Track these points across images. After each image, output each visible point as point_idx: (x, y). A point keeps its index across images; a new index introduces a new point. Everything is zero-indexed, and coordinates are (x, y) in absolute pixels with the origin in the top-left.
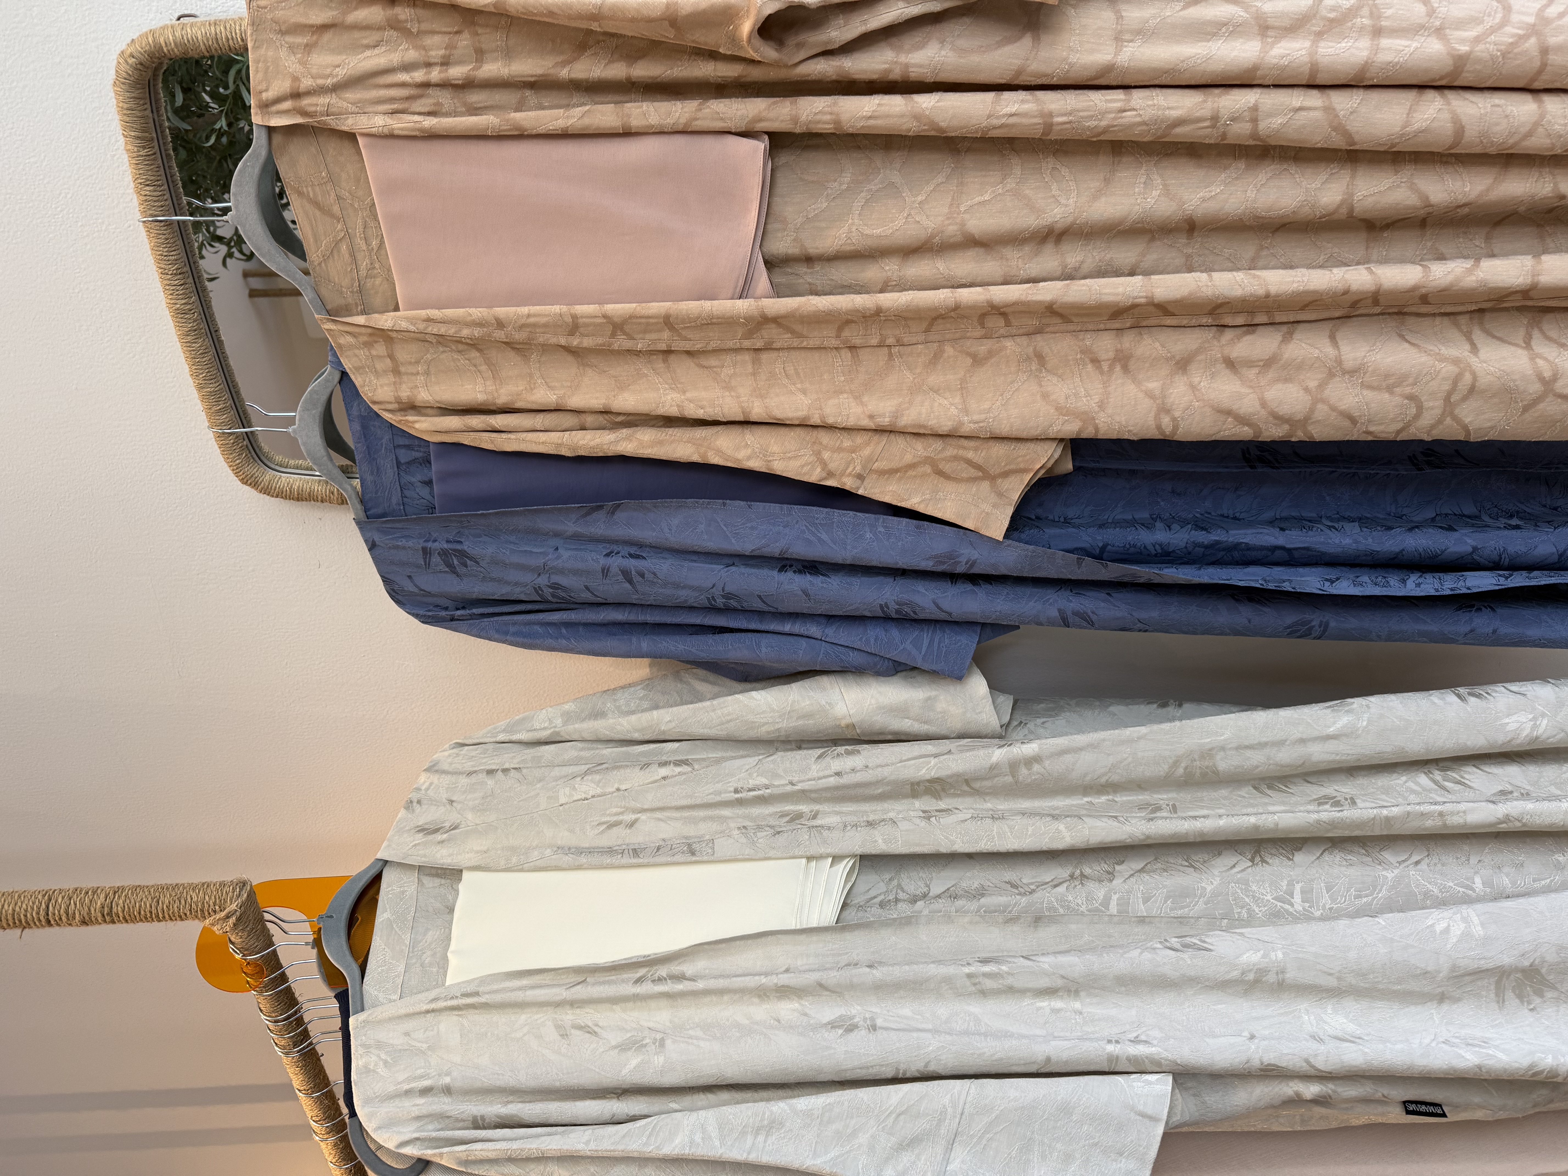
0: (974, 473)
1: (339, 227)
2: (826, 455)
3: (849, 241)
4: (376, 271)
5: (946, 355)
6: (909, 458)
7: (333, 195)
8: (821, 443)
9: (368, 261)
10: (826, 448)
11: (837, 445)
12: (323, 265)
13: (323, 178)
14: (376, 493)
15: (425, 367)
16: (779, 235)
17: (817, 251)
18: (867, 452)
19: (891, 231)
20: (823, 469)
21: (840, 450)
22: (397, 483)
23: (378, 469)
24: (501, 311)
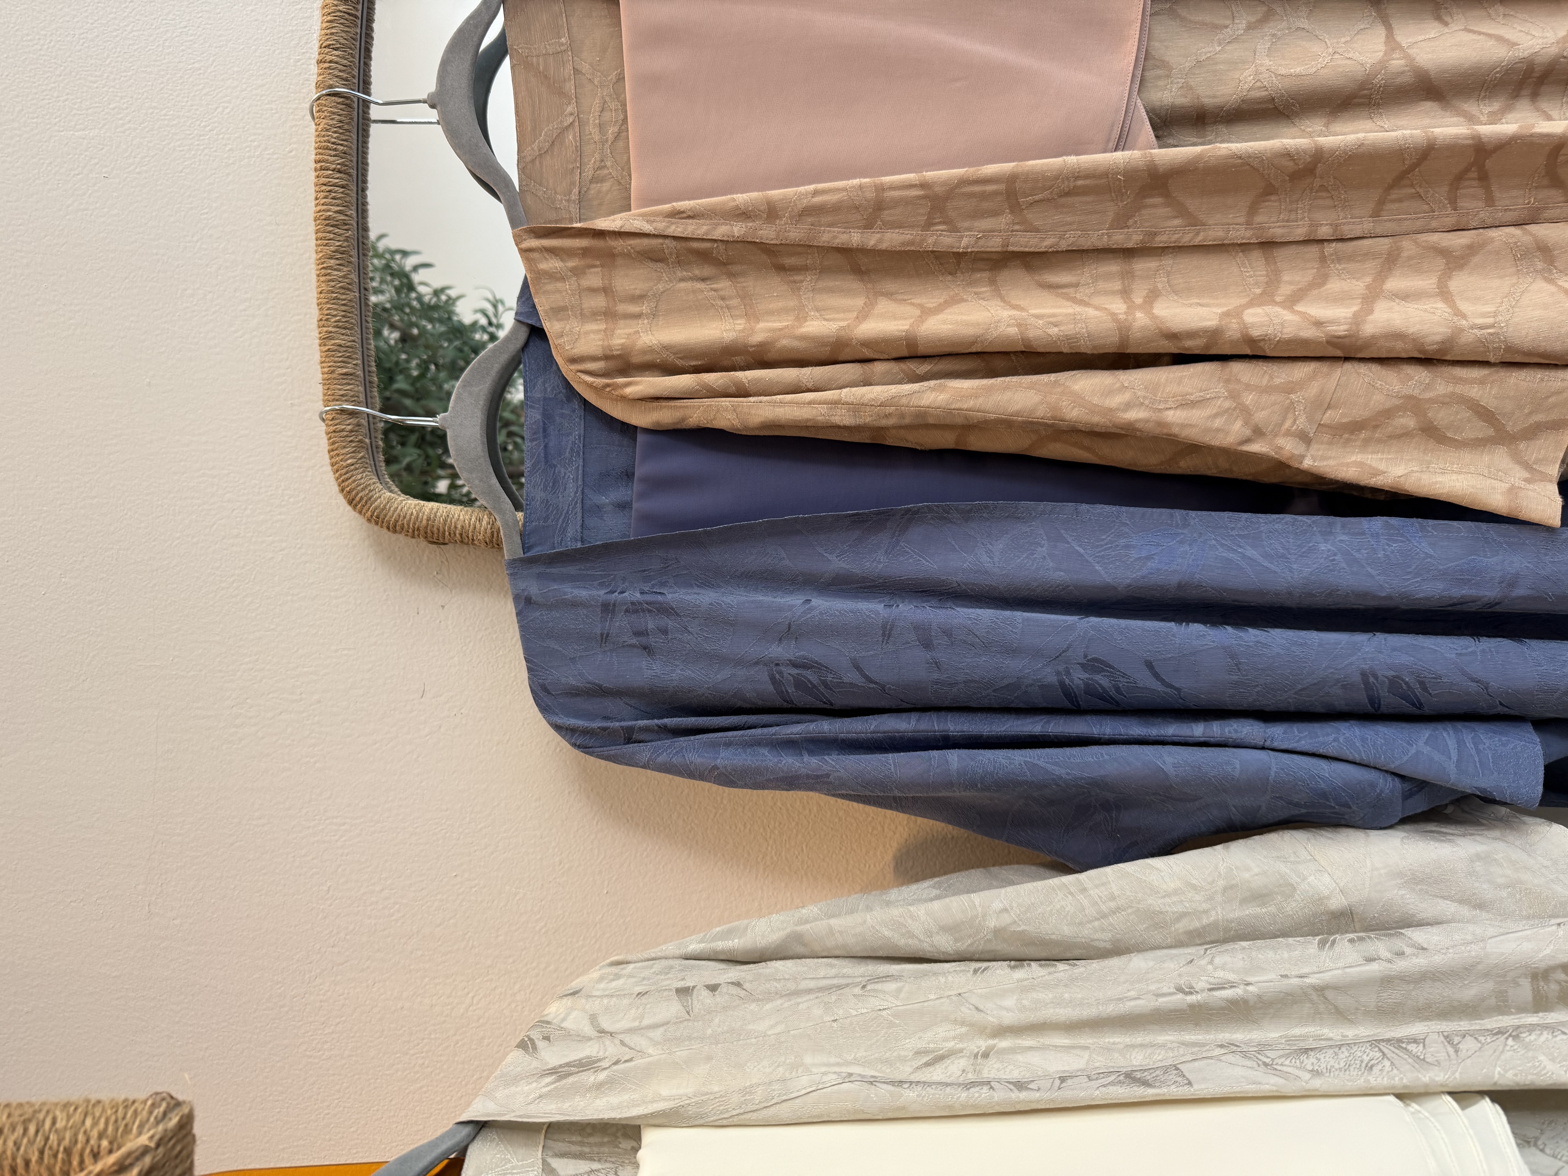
0: (1482, 430)
1: (569, 109)
2: (1249, 399)
3: (1259, 84)
4: (606, 172)
5: (1405, 254)
6: (1379, 400)
7: (569, 67)
8: (1239, 381)
9: (597, 156)
10: (1248, 387)
11: (1265, 382)
12: (537, 162)
13: (562, 44)
14: (546, 519)
15: (653, 305)
16: (1161, 83)
17: (1216, 100)
18: (1313, 389)
19: (1314, 69)
20: (1246, 423)
21: (1268, 390)
22: (579, 505)
23: (555, 482)
24: (775, 194)
